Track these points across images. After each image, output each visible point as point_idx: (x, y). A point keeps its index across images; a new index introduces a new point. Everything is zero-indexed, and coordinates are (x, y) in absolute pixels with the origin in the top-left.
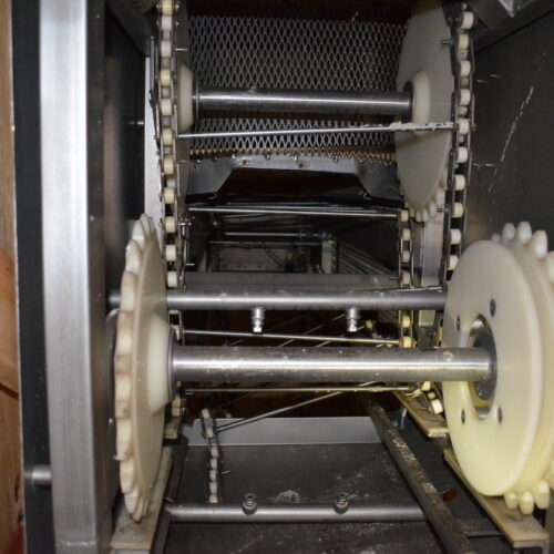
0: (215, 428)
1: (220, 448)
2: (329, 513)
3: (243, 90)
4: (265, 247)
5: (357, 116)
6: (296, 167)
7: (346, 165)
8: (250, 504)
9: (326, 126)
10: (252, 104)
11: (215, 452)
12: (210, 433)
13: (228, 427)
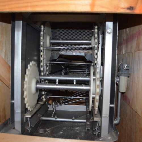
0: (55, 106)
1: (55, 110)
2: (71, 120)
3: (59, 40)
4: (77, 73)
5: (85, 44)
6: (72, 54)
7: (82, 54)
8: (56, 117)
9: (73, 46)
10: (61, 42)
11: (54, 111)
12: (54, 107)
13: (58, 106)
